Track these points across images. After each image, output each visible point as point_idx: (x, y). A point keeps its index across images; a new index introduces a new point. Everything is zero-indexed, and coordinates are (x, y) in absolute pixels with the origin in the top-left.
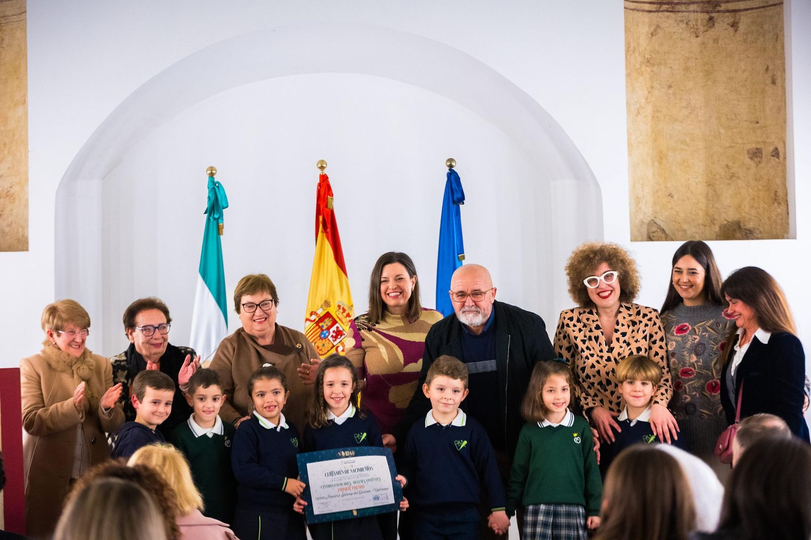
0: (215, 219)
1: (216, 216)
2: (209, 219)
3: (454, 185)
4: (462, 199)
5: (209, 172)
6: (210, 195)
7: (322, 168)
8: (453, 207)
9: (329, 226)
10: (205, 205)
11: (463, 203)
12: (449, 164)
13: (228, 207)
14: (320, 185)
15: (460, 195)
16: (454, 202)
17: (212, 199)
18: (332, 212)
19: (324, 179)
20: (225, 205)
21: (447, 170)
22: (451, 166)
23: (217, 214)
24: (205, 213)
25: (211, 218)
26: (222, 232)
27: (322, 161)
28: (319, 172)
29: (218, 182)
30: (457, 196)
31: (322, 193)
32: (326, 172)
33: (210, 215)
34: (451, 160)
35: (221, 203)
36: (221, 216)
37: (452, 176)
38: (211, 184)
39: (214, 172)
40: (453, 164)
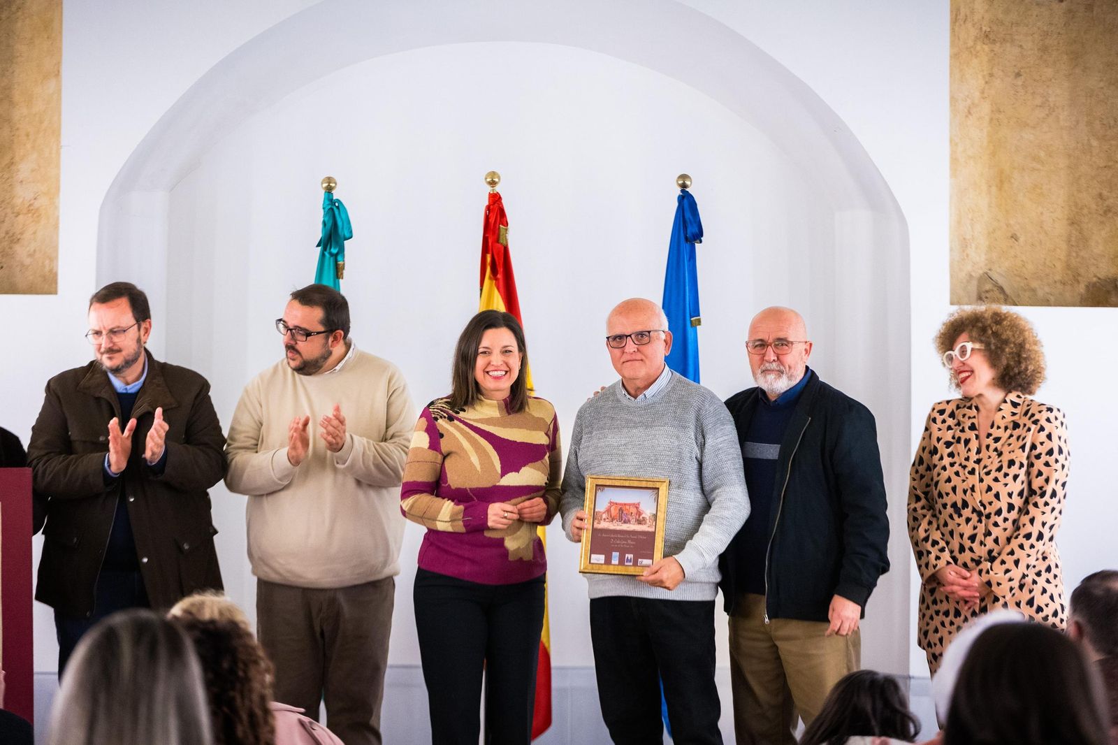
0: (331, 254)
1: (334, 251)
2: (323, 255)
3: (688, 215)
4: (698, 235)
5: (325, 185)
6: (326, 219)
7: (493, 183)
8: (685, 247)
9: (501, 270)
10: (318, 234)
11: (701, 242)
12: (681, 182)
13: (351, 237)
14: (488, 208)
15: (696, 230)
16: (687, 239)
17: (329, 225)
18: (506, 249)
19: (495, 199)
20: (347, 235)
21: (678, 192)
22: (684, 186)
23: (335, 248)
24: (318, 246)
25: (327, 254)
26: (342, 274)
27: (493, 174)
28: (489, 189)
29: (338, 201)
30: (692, 230)
31: (492, 221)
32: (498, 189)
33: (325, 249)
34: (684, 177)
35: (343, 231)
36: (341, 250)
37: (686, 201)
38: (327, 202)
39: (333, 185)
40: (688, 183)
